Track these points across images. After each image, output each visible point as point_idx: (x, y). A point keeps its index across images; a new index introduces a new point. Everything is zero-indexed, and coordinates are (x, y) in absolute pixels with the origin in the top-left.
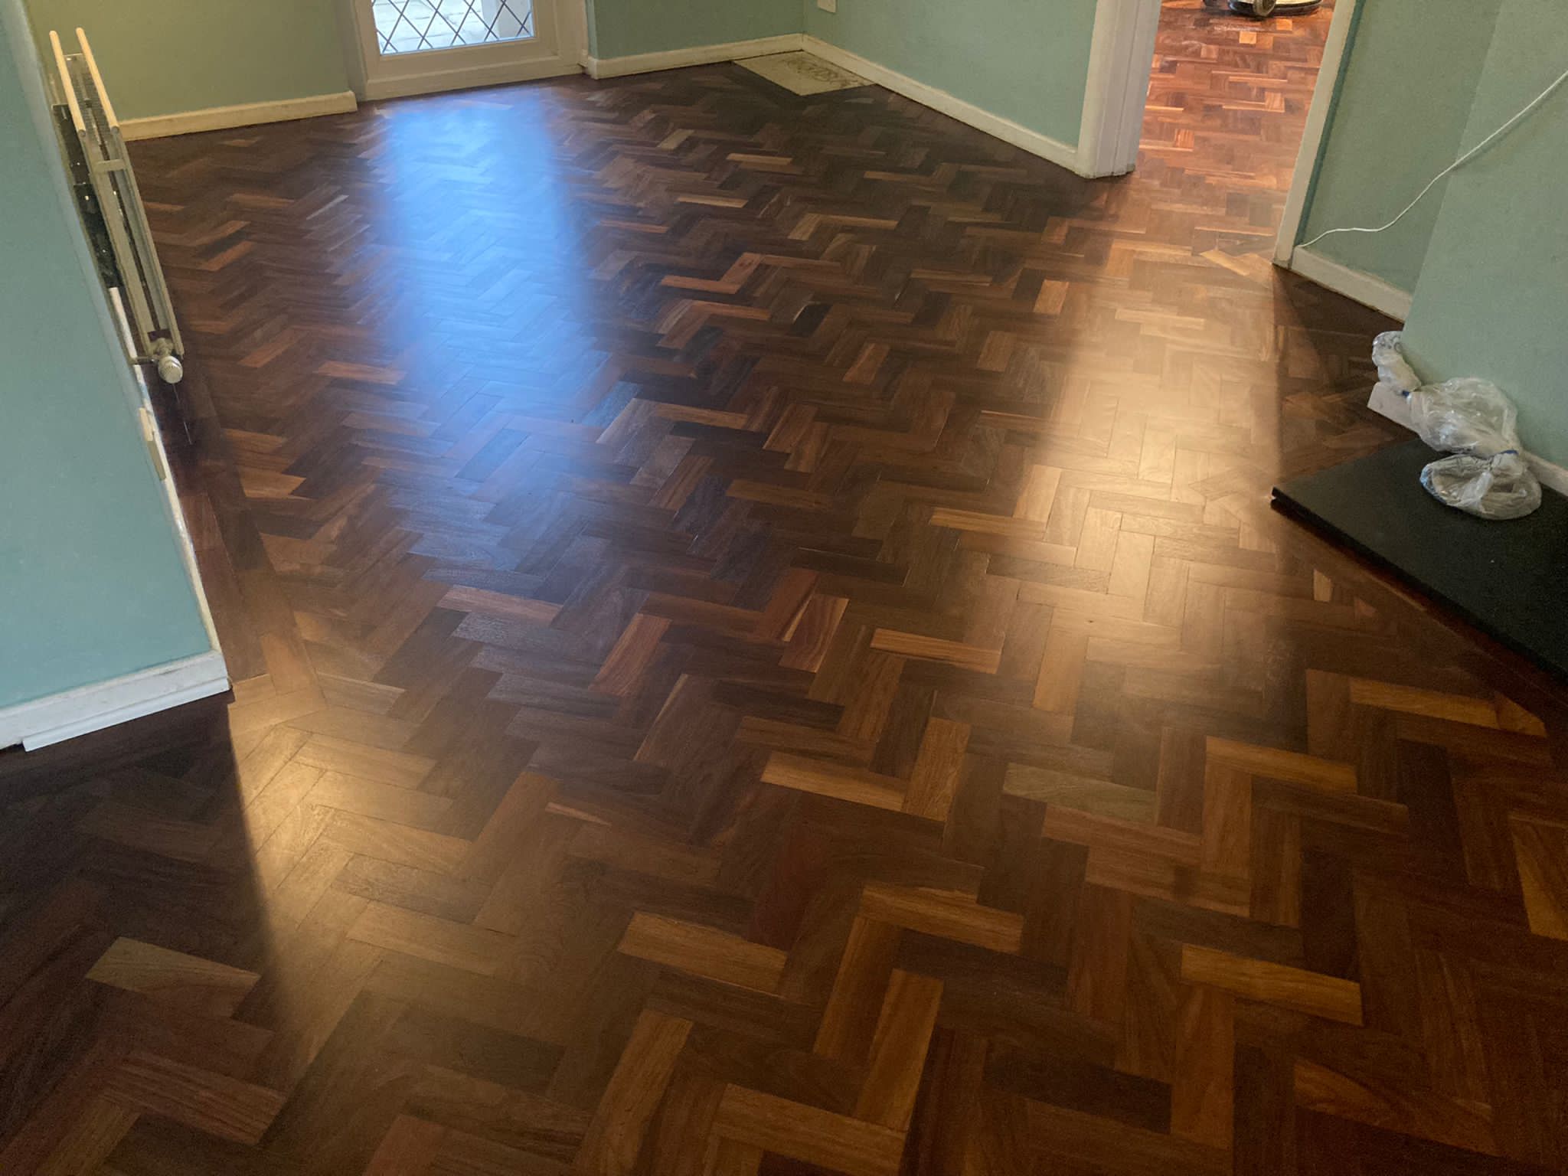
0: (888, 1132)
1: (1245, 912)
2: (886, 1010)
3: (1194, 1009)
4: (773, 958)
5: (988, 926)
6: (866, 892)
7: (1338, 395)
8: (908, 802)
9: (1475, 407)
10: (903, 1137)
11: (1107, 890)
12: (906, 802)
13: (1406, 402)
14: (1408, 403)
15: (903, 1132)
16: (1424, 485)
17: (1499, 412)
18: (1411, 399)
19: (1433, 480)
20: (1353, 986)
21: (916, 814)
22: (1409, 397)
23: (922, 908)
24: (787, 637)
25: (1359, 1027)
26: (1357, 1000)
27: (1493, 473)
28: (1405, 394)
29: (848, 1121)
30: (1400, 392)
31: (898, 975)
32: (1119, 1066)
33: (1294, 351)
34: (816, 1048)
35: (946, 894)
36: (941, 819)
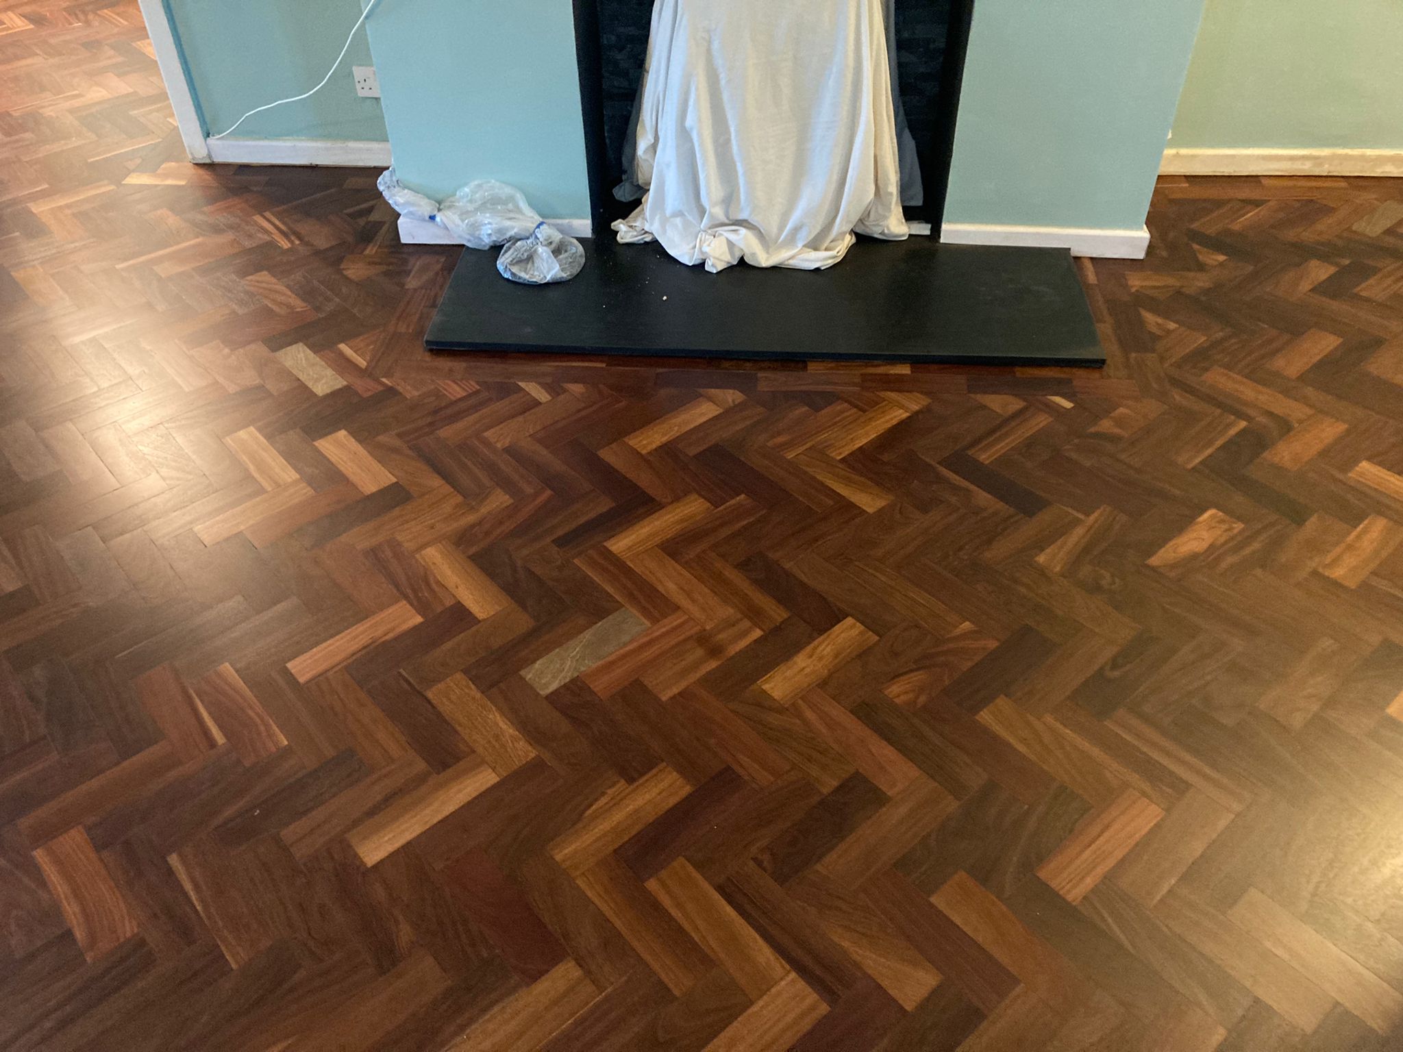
0: (783, 983)
1: (757, 633)
2: (675, 913)
3: (809, 714)
4: (565, 974)
5: (655, 791)
6: (558, 857)
7: (371, 245)
8: (495, 767)
9: (492, 203)
10: (793, 975)
11: (680, 694)
12: (494, 769)
13: (437, 225)
14: (440, 224)
15: (789, 972)
16: (510, 278)
17: (511, 199)
18: (441, 220)
19: (514, 271)
20: (849, 621)
21: (513, 769)
22: (438, 219)
23: (604, 826)
24: (219, 738)
25: (879, 641)
26: (860, 627)
27: (545, 246)
28: (432, 218)
29: (755, 1008)
30: (427, 218)
31: (652, 885)
32: (825, 791)
33: (299, 228)
34: (677, 992)
35: (603, 800)
36: (532, 755)
